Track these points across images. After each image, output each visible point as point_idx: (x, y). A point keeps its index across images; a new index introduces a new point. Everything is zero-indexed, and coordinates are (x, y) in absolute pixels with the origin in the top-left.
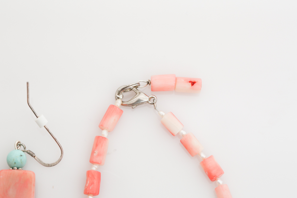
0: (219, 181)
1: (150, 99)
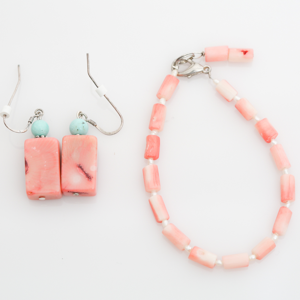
0: (274, 142)
1: (205, 68)
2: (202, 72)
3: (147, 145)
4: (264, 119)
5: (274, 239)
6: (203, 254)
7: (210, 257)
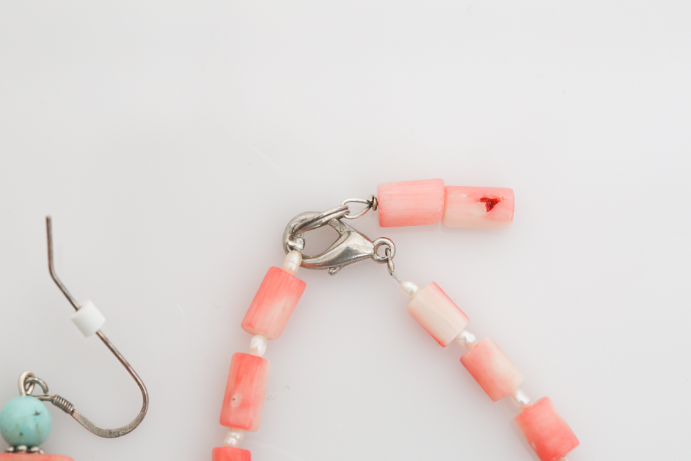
1: (376, 249)
2: (371, 256)
4: (540, 402)
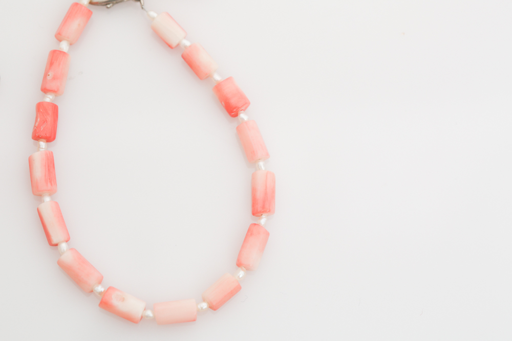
0: (243, 116)
3: (37, 118)
4: (227, 79)
5: (239, 277)
6: (123, 300)
7: (134, 305)
